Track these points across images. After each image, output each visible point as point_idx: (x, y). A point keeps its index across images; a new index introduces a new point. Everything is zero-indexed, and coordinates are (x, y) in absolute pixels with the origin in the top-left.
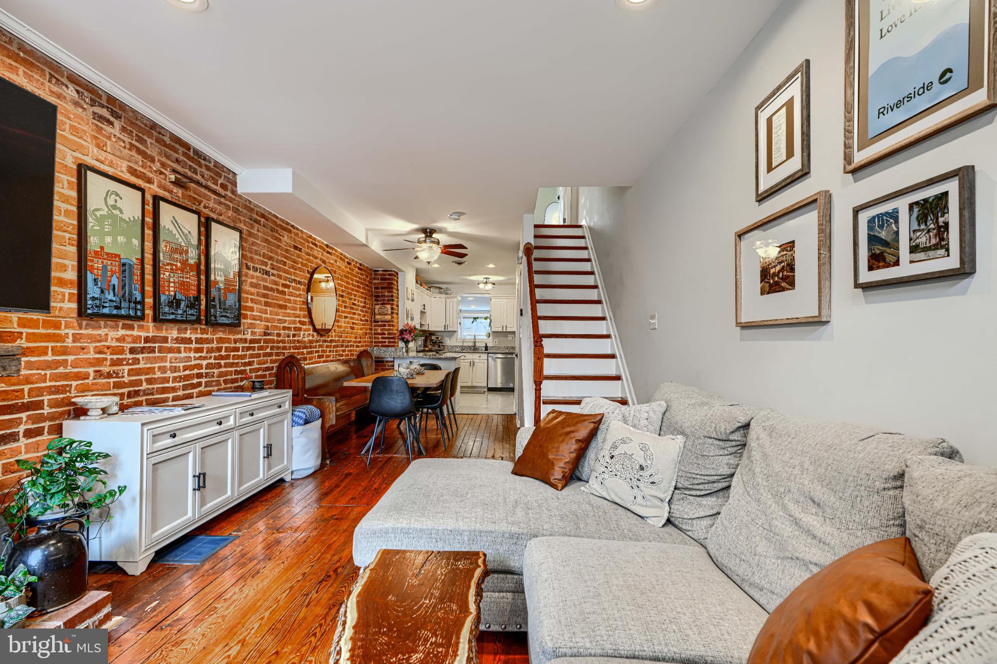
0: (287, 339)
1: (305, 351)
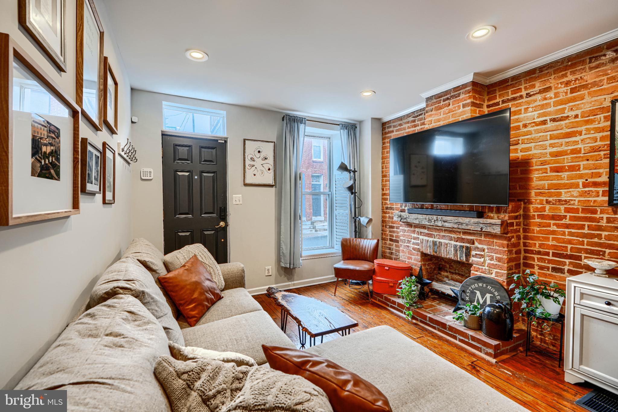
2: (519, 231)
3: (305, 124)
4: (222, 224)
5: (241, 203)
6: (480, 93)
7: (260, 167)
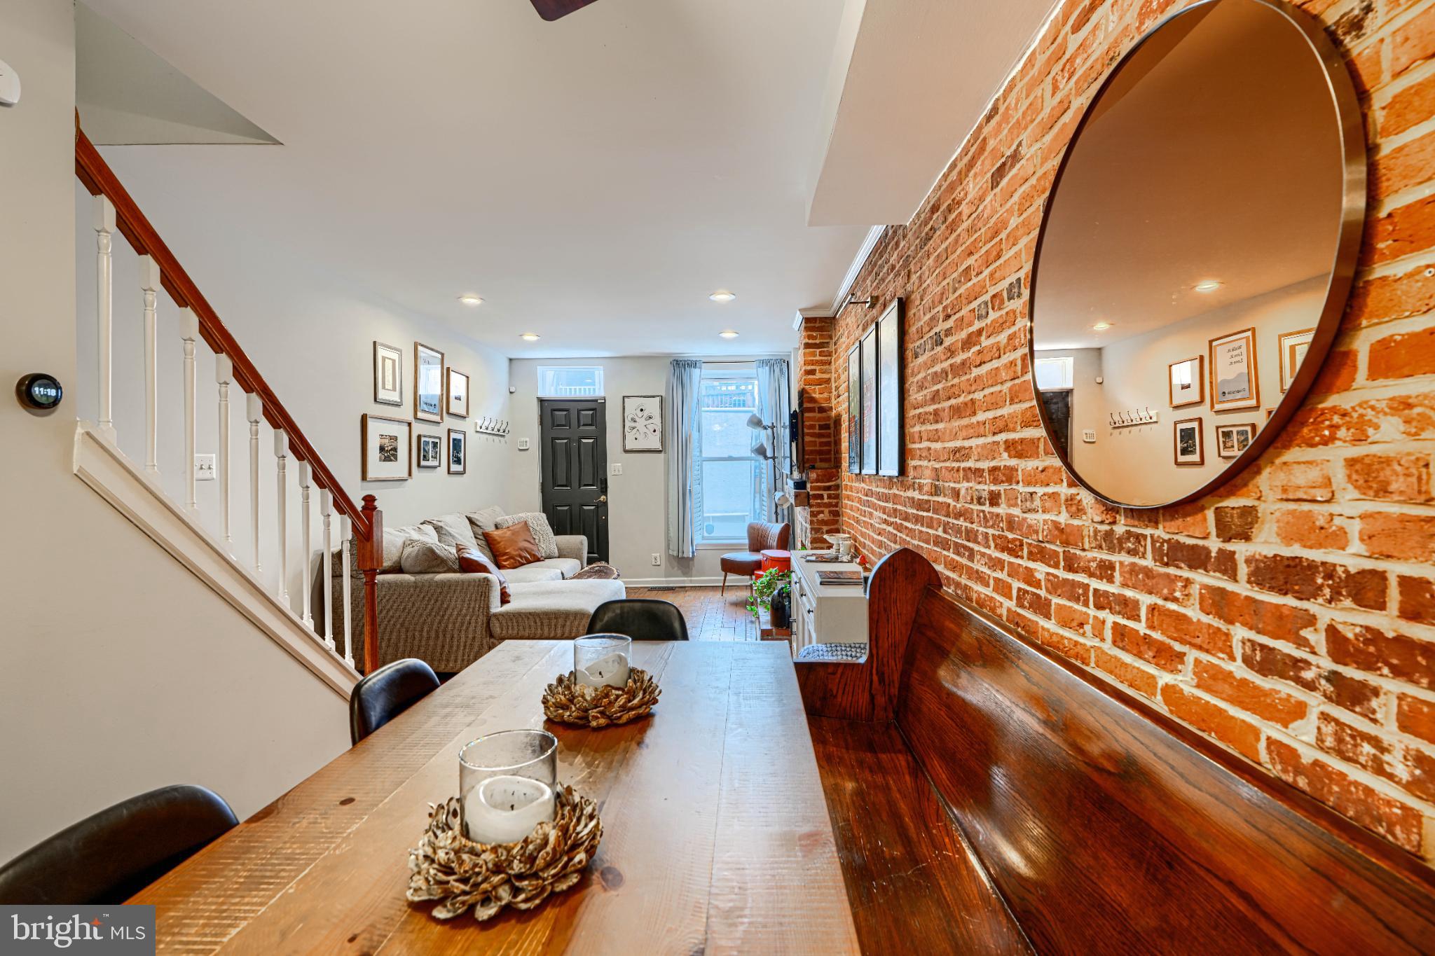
0: (976, 507)
1: (1041, 570)
2: (836, 505)
3: (700, 368)
4: (603, 498)
5: (621, 473)
6: (820, 329)
7: (643, 430)
